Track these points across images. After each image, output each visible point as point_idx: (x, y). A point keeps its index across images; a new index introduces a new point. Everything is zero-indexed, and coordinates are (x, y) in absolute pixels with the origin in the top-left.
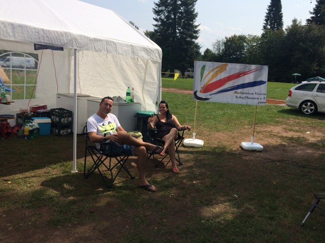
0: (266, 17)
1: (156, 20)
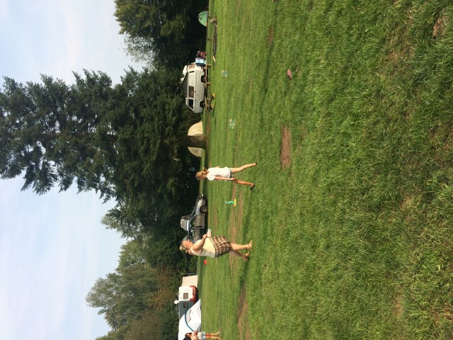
1: (66, 184)
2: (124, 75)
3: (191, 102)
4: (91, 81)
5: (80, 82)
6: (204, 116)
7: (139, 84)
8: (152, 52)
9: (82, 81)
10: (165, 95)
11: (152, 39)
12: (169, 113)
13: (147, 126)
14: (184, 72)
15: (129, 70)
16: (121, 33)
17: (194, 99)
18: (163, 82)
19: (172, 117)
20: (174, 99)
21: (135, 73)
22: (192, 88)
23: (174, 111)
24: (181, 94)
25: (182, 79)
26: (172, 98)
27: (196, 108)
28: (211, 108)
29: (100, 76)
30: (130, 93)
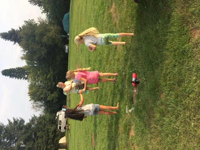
0: (18, 78)
2: (31, 118)
3: (60, 128)
4: (16, 122)
5: (10, 123)
6: (66, 133)
7: (37, 122)
8: (43, 107)
9: (11, 123)
10: (49, 125)
11: (44, 102)
12: (50, 133)
13: (40, 140)
14: (57, 114)
15: (33, 116)
16: (30, 101)
17: (61, 126)
18: (48, 120)
19: (52, 135)
20: (53, 127)
21: (36, 117)
22: (60, 121)
23: (52, 132)
24: (56, 124)
25: (56, 118)
26: (52, 126)
27: (63, 130)
28: (69, 129)
29: (20, 120)
30: (33, 126)
